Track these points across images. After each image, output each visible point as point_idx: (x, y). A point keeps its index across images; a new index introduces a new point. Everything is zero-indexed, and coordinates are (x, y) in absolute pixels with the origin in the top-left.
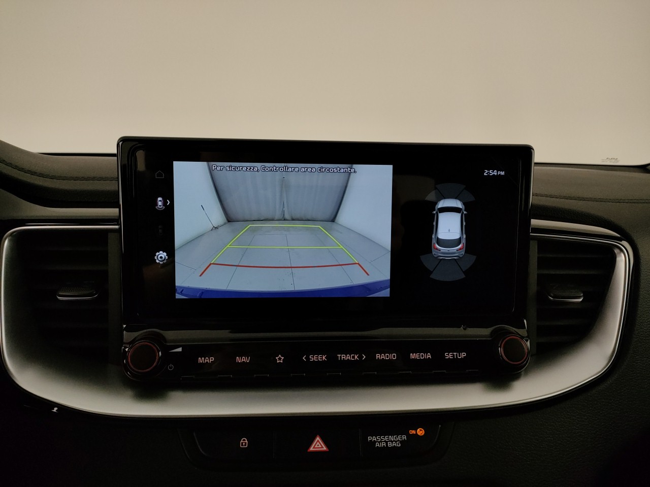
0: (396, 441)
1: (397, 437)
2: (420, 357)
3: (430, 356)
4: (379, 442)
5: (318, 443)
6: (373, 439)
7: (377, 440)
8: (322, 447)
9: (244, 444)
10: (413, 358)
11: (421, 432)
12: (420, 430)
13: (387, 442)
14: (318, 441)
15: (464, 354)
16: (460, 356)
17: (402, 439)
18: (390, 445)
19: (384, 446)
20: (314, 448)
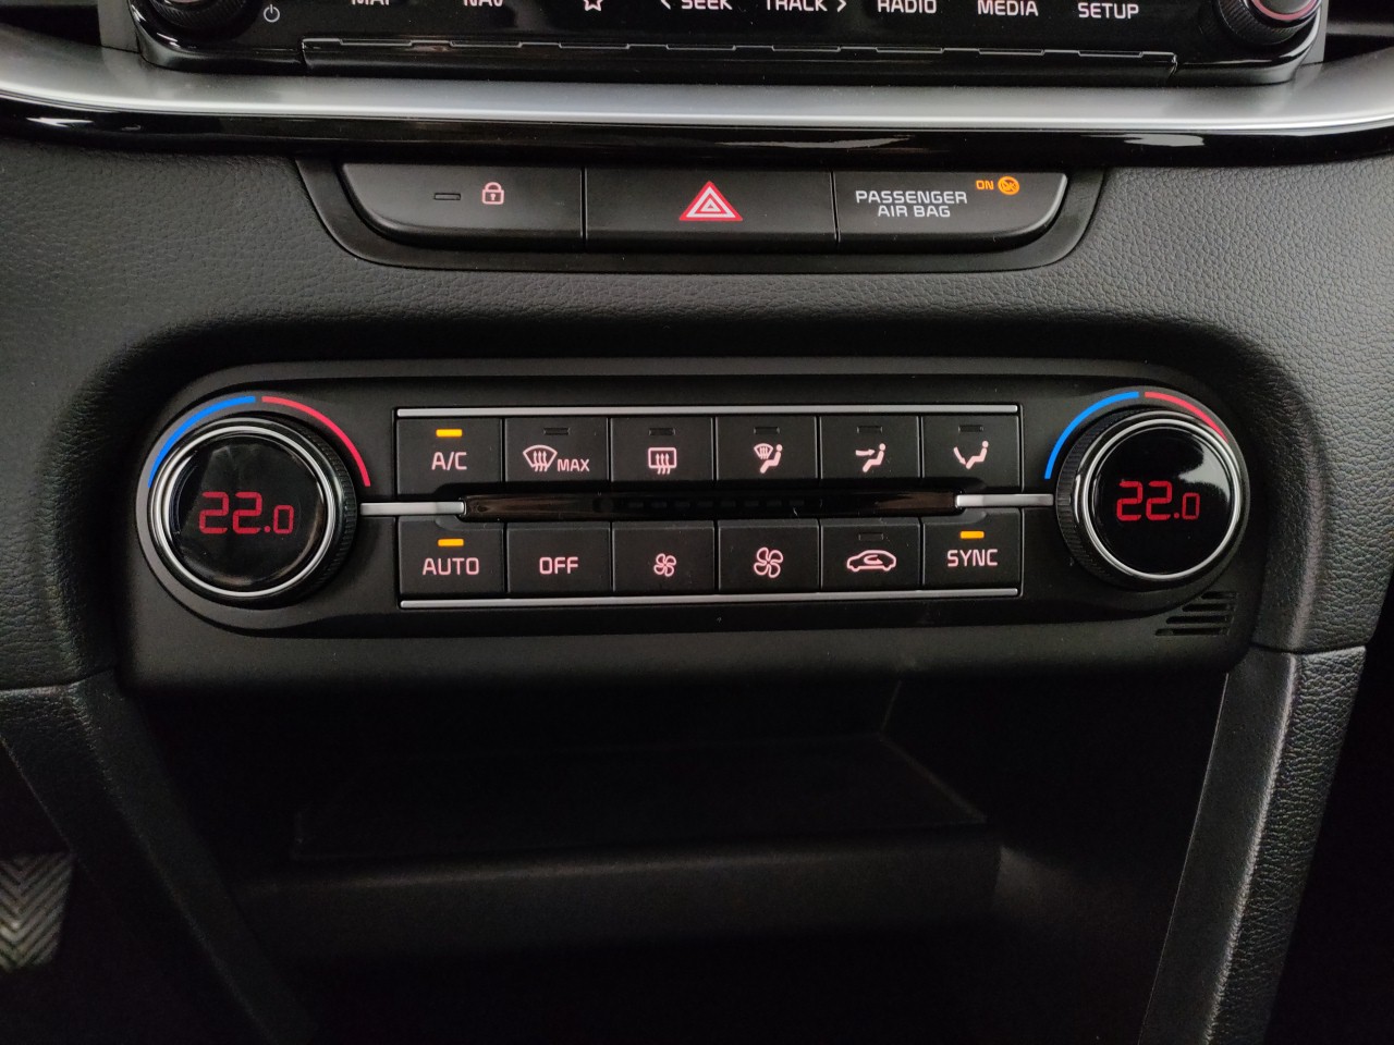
0: (937, 206)
1: (942, 195)
2: (1005, 10)
3: (1035, 10)
4: (888, 206)
5: (710, 202)
6: (871, 199)
7: (881, 199)
8: (723, 212)
9: (493, 196)
10: (986, 12)
11: (1010, 186)
12: (1008, 181)
13: (910, 207)
14: (710, 196)
15: (1133, 9)
16: (1120, 12)
17: (954, 199)
18: (919, 212)
19: (902, 215)
20: (698, 212)
